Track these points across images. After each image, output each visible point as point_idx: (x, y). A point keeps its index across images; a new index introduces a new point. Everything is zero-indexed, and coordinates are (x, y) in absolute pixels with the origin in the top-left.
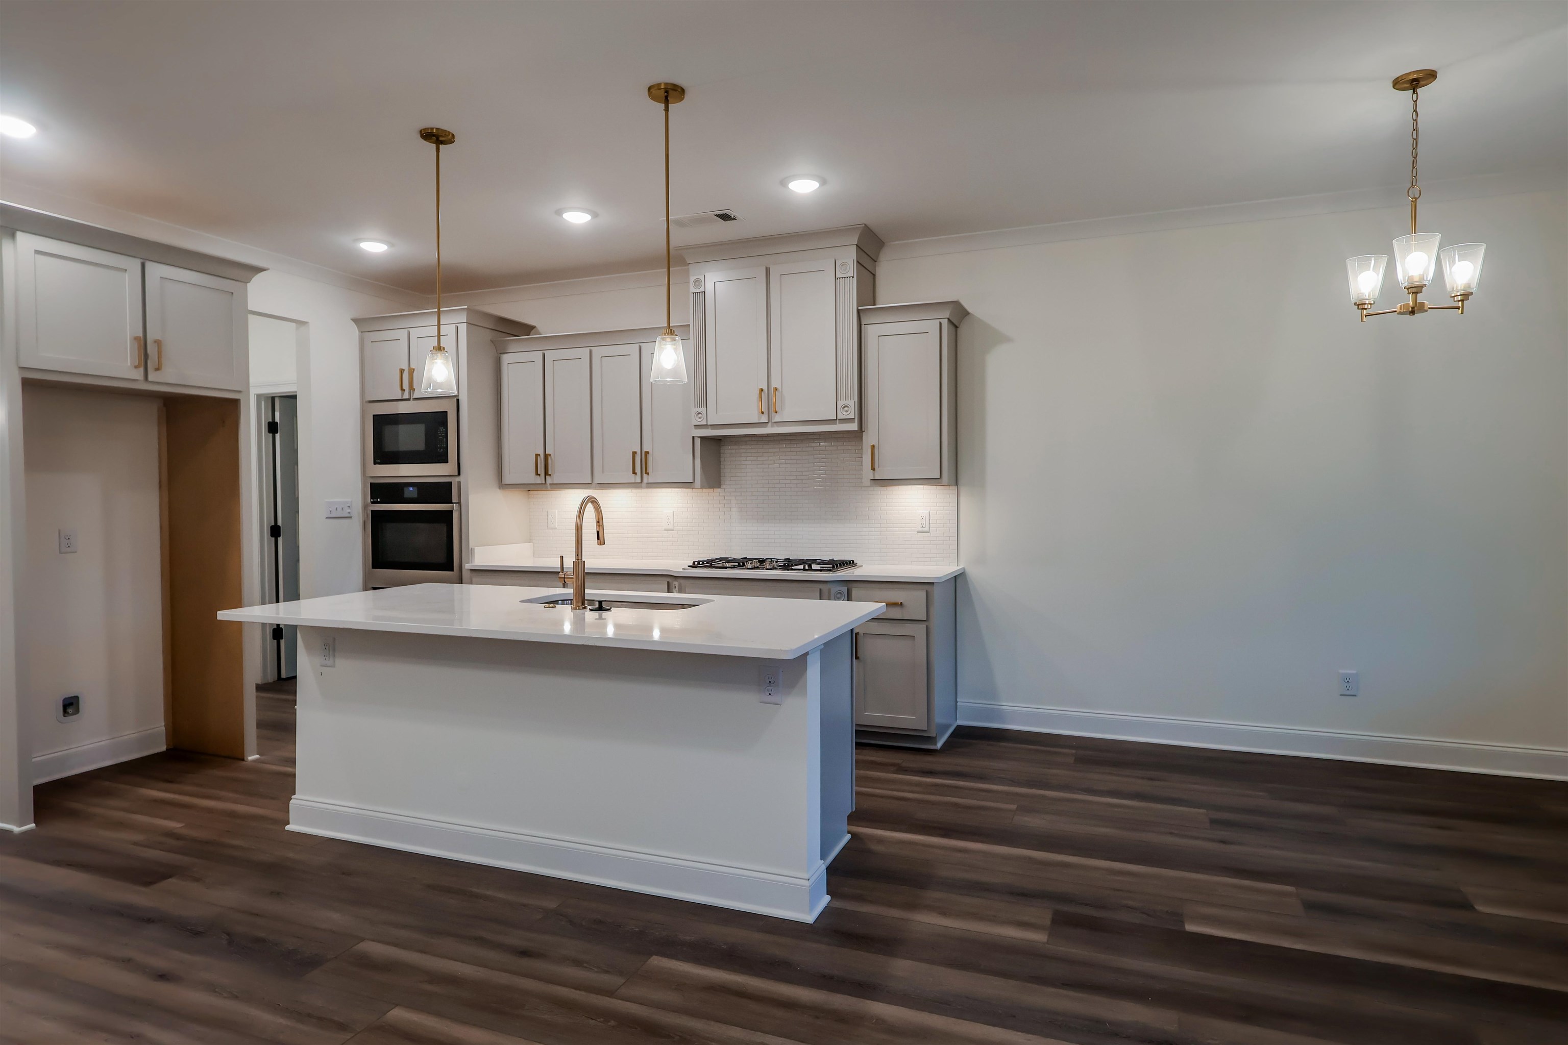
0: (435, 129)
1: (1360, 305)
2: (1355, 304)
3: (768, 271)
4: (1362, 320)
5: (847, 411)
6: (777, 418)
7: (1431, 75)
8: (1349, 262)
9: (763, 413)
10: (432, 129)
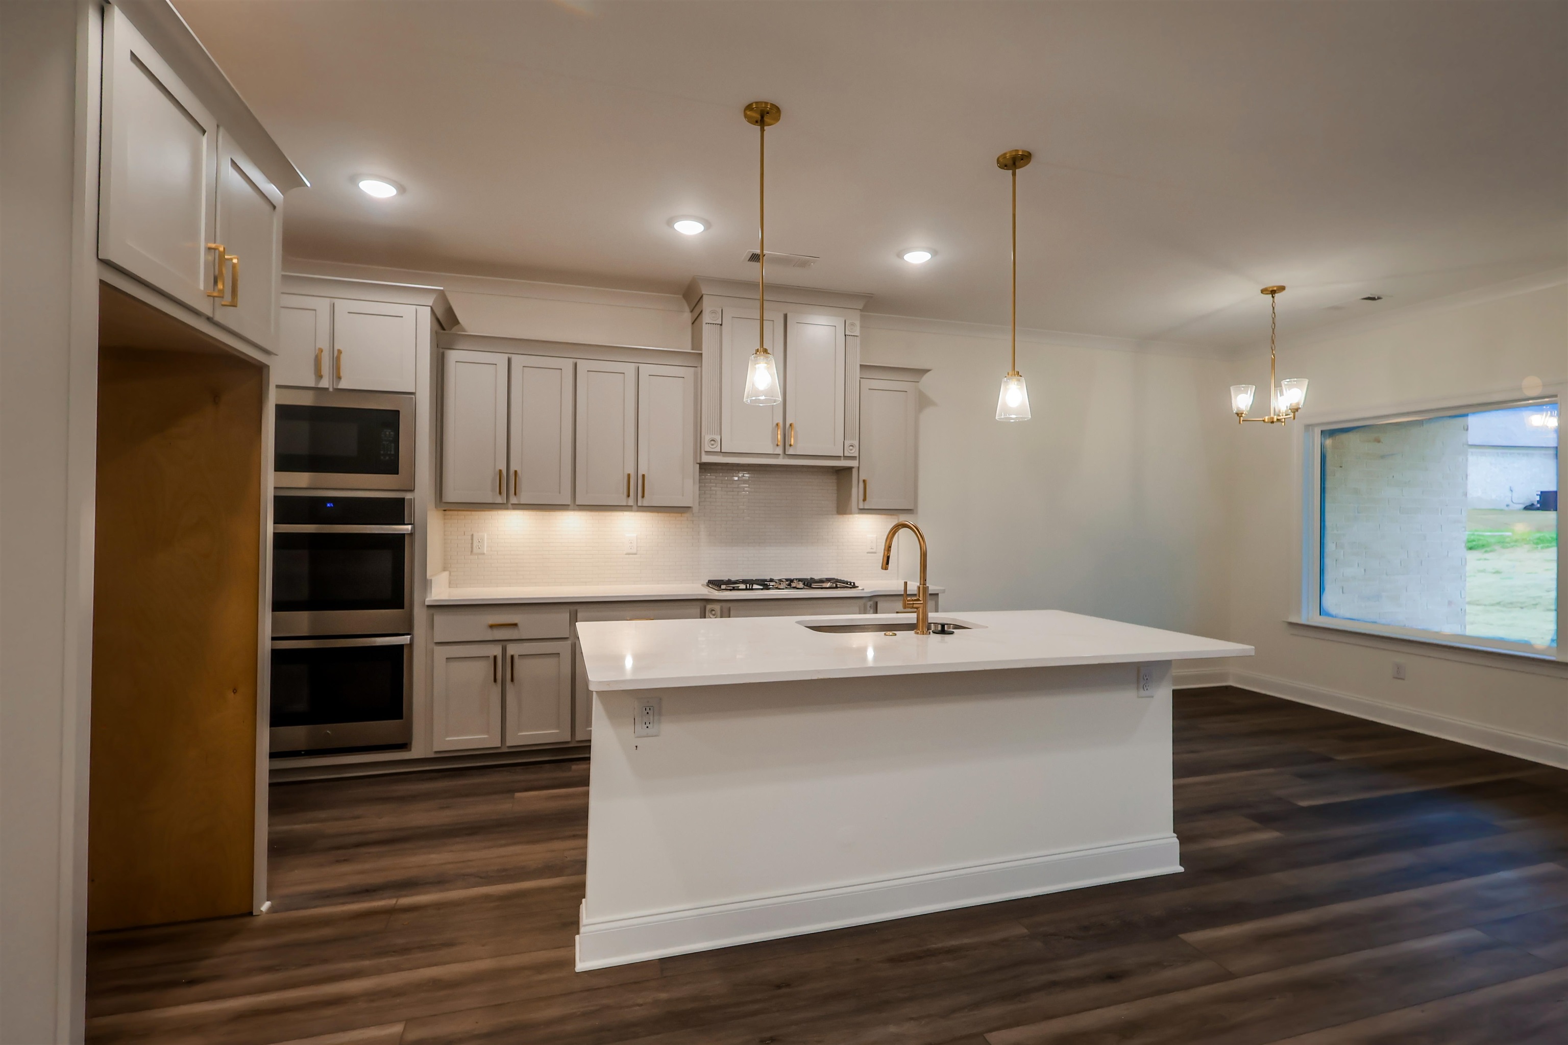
0: (769, 104)
1: (1239, 415)
2: (1236, 413)
3: (786, 316)
4: (1240, 423)
5: (851, 450)
6: (790, 451)
7: (1282, 288)
8: (1232, 388)
9: (777, 445)
10: (766, 103)
